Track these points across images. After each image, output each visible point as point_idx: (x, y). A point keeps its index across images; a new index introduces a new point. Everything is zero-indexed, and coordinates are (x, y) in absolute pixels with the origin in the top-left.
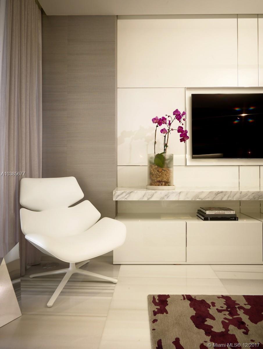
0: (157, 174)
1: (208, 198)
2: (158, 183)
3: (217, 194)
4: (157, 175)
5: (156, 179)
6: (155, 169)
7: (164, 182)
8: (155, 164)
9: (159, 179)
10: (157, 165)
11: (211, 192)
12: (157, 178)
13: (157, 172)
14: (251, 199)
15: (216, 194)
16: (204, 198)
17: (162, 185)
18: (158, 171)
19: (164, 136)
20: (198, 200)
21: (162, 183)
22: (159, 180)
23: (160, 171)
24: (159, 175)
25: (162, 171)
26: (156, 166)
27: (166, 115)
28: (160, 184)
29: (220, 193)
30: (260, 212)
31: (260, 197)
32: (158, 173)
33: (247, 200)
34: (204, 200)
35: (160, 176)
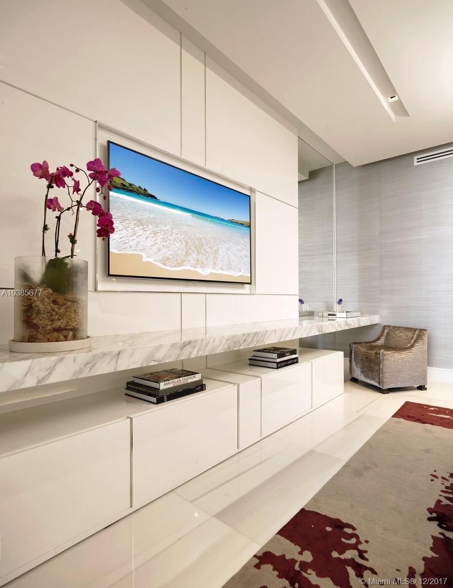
0: (54, 310)
1: (170, 356)
2: (56, 334)
3: (184, 347)
4: (54, 314)
5: (50, 323)
6: (47, 297)
7: (71, 330)
8: (45, 285)
9: (58, 324)
10: (49, 286)
11: (174, 344)
12: (52, 321)
13: (52, 305)
14: (226, 350)
15: (182, 347)
16: (162, 359)
17: (66, 338)
18: (54, 302)
19: (57, 217)
20: (152, 363)
21: (65, 333)
22: (60, 327)
23: (60, 303)
24: (57, 314)
25: (65, 302)
26: (50, 291)
27: (72, 165)
28: (62, 338)
29: (187, 345)
30: (205, 367)
31: (236, 345)
32: (55, 307)
33: (222, 352)
34: (162, 362)
35: (61, 317)
